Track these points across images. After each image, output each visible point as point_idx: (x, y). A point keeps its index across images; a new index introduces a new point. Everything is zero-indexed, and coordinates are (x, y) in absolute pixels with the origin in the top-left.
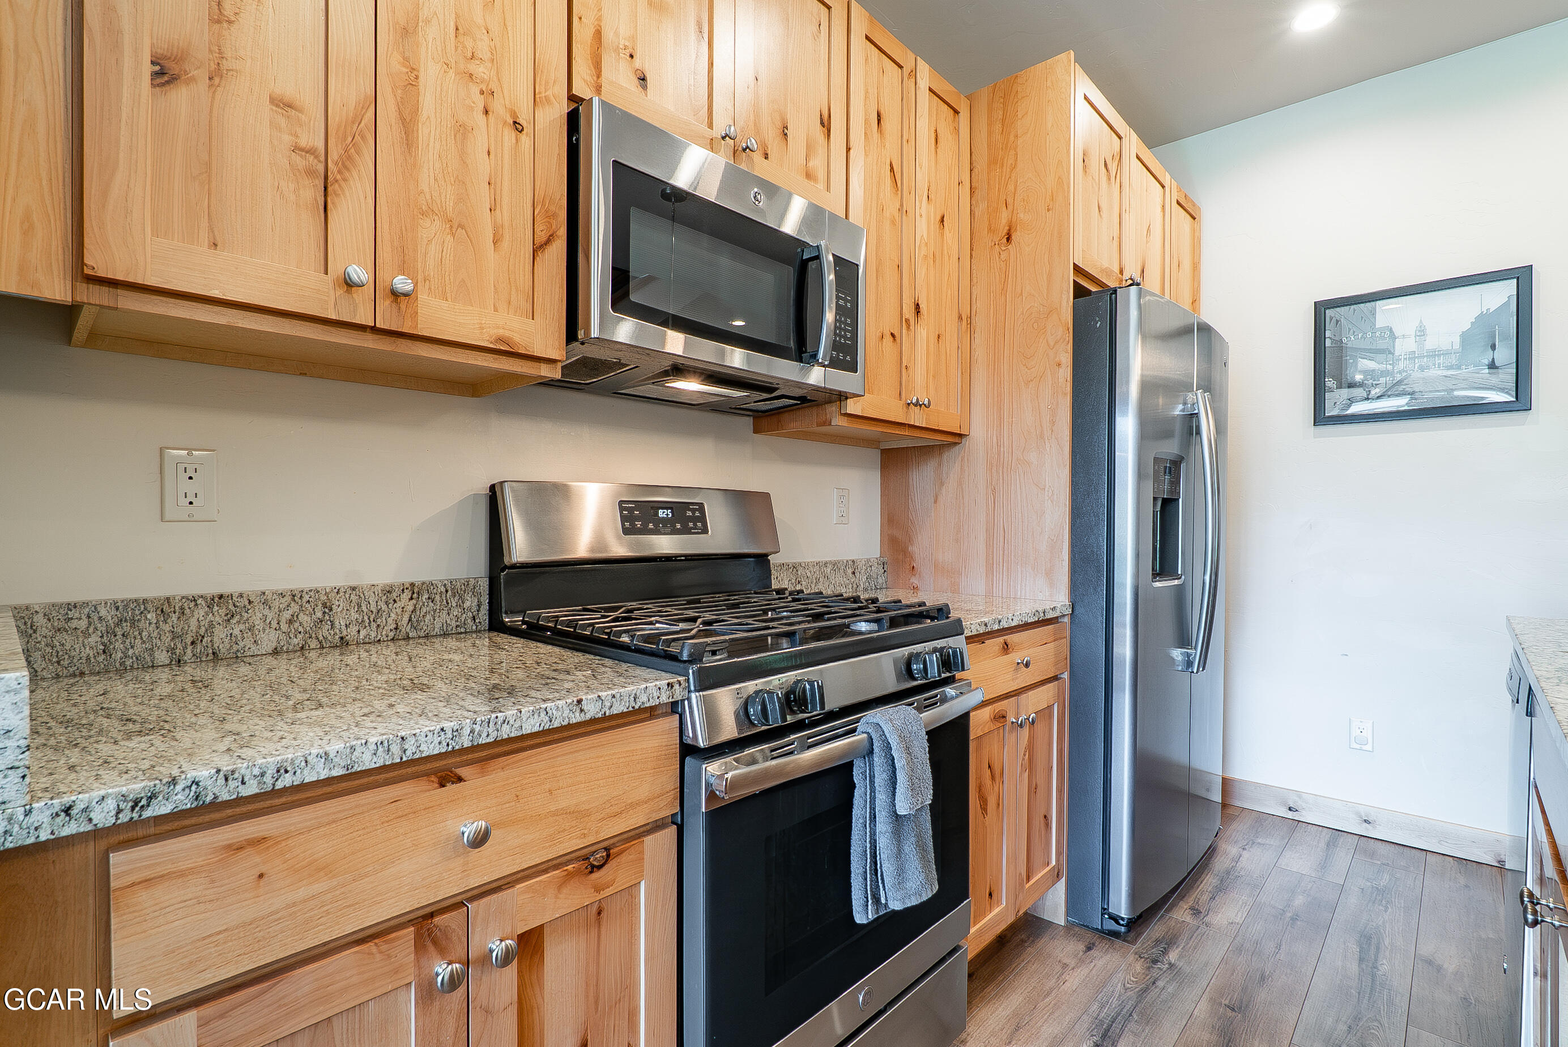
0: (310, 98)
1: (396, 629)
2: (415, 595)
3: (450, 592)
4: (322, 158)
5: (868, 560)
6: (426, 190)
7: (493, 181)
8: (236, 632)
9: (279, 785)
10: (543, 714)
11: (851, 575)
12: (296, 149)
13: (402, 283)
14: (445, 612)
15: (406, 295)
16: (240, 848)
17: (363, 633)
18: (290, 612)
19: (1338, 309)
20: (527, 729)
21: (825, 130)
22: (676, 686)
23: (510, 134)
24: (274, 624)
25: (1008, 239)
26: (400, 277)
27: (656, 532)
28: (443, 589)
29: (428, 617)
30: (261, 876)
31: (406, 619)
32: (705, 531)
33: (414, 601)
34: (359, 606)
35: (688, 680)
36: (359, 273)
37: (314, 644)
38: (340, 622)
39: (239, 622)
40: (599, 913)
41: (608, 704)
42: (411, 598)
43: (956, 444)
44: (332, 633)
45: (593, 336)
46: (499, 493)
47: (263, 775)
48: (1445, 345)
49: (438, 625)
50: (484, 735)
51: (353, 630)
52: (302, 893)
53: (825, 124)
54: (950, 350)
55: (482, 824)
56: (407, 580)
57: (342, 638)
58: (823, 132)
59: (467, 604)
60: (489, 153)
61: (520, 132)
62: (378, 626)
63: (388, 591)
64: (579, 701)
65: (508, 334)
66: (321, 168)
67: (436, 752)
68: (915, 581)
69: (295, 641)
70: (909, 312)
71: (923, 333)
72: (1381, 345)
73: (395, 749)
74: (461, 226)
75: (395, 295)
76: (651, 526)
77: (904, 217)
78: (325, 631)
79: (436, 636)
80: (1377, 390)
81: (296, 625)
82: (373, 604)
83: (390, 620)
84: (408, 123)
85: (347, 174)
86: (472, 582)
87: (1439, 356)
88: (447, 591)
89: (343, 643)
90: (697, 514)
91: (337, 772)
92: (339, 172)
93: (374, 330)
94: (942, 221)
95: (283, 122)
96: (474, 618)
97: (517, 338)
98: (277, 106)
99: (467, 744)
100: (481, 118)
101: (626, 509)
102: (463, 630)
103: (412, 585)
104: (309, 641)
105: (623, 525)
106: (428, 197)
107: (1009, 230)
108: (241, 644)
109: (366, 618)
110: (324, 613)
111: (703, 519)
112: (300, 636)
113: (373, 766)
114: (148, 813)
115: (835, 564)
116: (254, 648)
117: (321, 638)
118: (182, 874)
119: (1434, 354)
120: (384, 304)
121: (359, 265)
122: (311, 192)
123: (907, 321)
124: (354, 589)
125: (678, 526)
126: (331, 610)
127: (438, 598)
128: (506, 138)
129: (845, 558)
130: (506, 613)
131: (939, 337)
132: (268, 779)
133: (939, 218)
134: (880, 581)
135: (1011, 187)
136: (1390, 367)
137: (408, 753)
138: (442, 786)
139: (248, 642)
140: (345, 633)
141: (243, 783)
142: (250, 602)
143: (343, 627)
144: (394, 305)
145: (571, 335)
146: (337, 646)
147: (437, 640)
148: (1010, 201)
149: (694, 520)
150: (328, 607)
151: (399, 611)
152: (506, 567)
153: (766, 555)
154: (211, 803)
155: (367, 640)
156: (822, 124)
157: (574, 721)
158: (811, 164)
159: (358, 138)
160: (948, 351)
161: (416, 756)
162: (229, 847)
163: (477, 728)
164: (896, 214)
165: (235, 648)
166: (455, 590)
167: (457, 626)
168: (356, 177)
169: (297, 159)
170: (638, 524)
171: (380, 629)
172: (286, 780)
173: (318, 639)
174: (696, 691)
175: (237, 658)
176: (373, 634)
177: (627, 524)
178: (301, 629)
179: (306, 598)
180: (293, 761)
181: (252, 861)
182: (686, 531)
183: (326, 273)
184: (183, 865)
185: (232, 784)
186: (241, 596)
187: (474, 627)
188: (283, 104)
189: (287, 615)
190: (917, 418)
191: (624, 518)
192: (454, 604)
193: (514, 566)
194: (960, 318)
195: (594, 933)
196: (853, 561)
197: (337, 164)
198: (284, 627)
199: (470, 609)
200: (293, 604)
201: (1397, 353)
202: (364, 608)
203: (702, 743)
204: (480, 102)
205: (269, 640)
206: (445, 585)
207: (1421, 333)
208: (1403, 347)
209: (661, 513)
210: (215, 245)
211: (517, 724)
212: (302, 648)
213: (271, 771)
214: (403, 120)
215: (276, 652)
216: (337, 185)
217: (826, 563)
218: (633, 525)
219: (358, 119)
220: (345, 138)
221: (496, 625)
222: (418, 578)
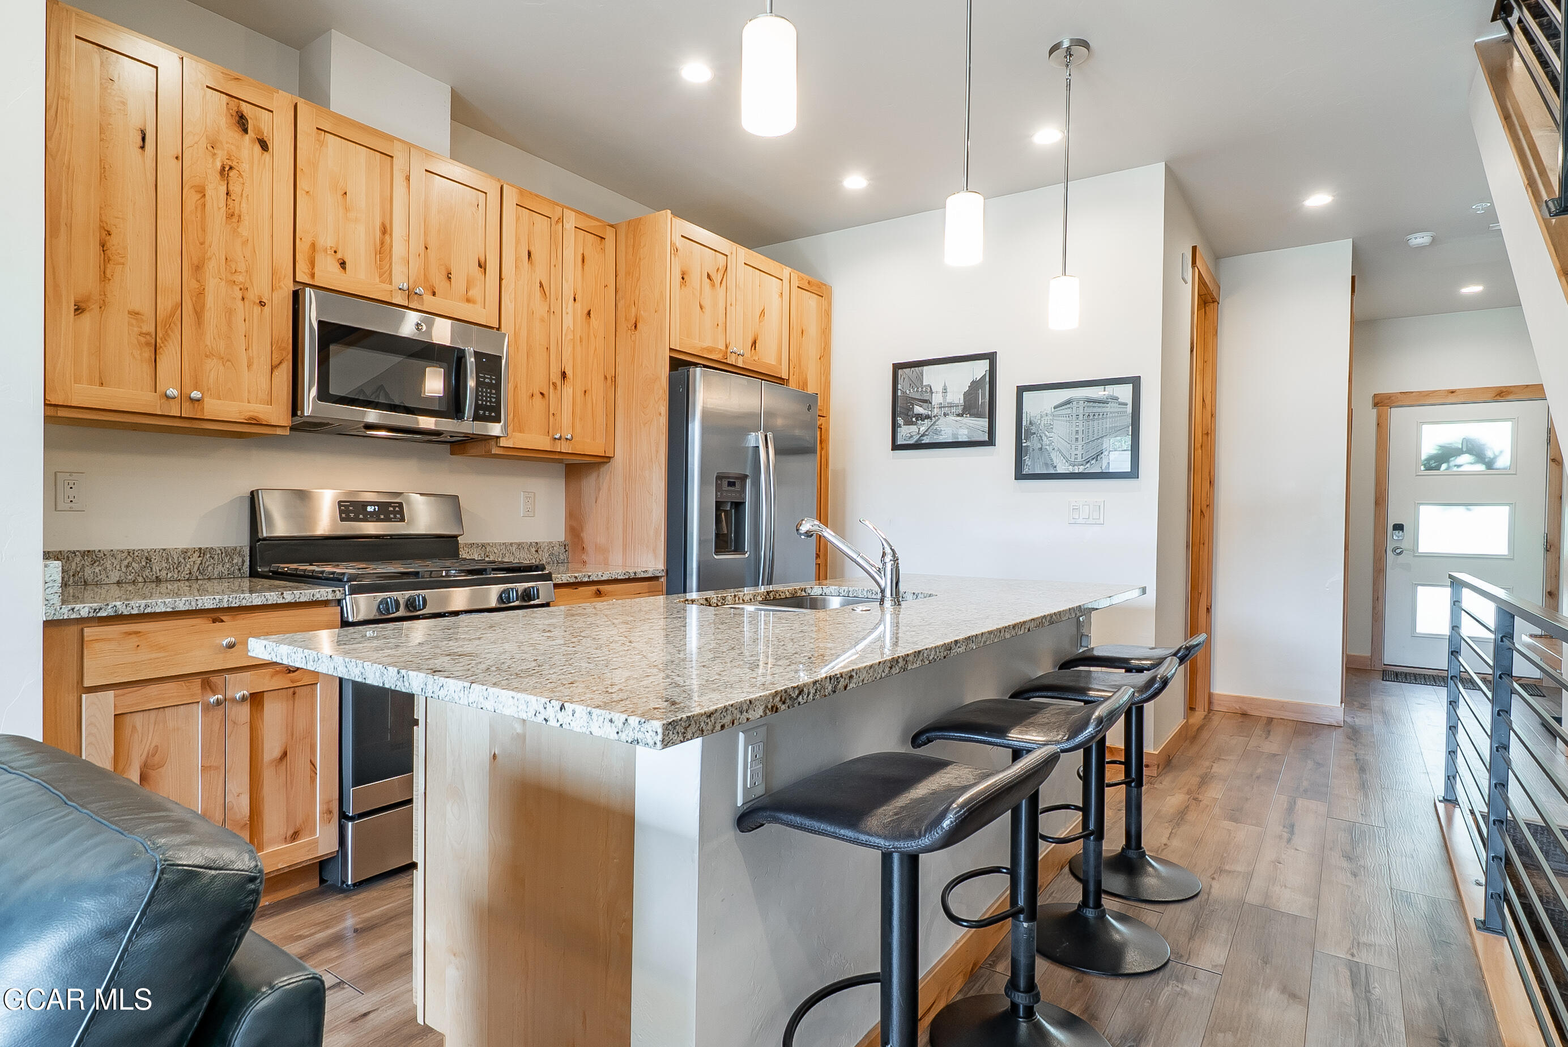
0: (147, 309)
1: (190, 573)
2: (202, 555)
3: (224, 554)
4: (154, 336)
5: (551, 543)
6: (209, 344)
7: (247, 335)
8: (97, 570)
9: (146, 612)
10: (263, 597)
11: (534, 553)
12: (141, 334)
13: (196, 394)
14: (221, 565)
15: (198, 400)
16: (130, 634)
17: (170, 575)
18: (127, 561)
19: (904, 370)
20: (255, 603)
21: (482, 270)
22: (338, 592)
23: (257, 309)
24: (118, 567)
25: (636, 327)
26: (195, 392)
27: (365, 520)
28: (220, 552)
29: (210, 568)
30: (138, 646)
31: (196, 568)
32: (402, 520)
33: (201, 558)
34: (168, 559)
35: (345, 590)
36: (173, 392)
37: (140, 579)
38: (156, 568)
39: (98, 566)
40: (294, 694)
41: (298, 597)
42: (199, 557)
43: (607, 463)
44: (151, 574)
45: (306, 414)
46: (256, 496)
47: (140, 607)
48: (956, 402)
49: (216, 573)
50: (234, 603)
51: (164, 573)
52: (154, 656)
53: (482, 265)
54: (596, 401)
55: (233, 640)
56: (197, 546)
57: (157, 577)
58: (481, 271)
59: (235, 561)
60: (245, 320)
61: (264, 306)
62: (179, 571)
63: (185, 552)
64: (282, 594)
65: (256, 414)
66: (153, 341)
67: (211, 607)
68: (584, 557)
69: (130, 577)
70: (556, 377)
71: (568, 391)
72: (926, 397)
73: (193, 603)
74: (228, 360)
75: (192, 400)
76: (361, 516)
77: (552, 315)
78: (147, 572)
79: (215, 579)
80: (923, 428)
81: (131, 568)
82: (176, 559)
83: (186, 568)
84: (199, 314)
85: (166, 343)
86: (238, 549)
87: (953, 406)
88: (222, 553)
89: (158, 580)
90: (397, 509)
91: (169, 610)
92: (163, 343)
93: (181, 417)
94: (589, 313)
95: (134, 322)
96: (239, 570)
97: (261, 416)
98: (131, 314)
99: (226, 606)
100: (240, 303)
101: (343, 506)
102: (232, 576)
103: (200, 549)
104: (138, 577)
105: (340, 516)
106: (210, 348)
107: (636, 321)
108: (100, 577)
109: (171, 566)
110: (147, 563)
111: (401, 512)
112: (132, 575)
113: (184, 609)
114: (99, 615)
115: (519, 544)
116: (106, 579)
117: (145, 576)
118: (109, 640)
119: (951, 406)
120: (186, 405)
121: (173, 389)
122: (148, 353)
123: (554, 384)
124: (164, 550)
125: (382, 517)
126: (151, 561)
127: (216, 557)
128: (255, 310)
129: (529, 541)
130: (260, 566)
131: (585, 392)
132: (142, 609)
133: (586, 312)
134: (562, 557)
135: (637, 292)
136: (930, 413)
137: (199, 606)
138: (214, 622)
139: (103, 576)
140: (158, 574)
141: (133, 608)
142: (105, 555)
143: (158, 571)
144: (191, 405)
145: (294, 414)
146: (153, 582)
147: (216, 581)
148: (636, 302)
149: (395, 513)
150: (148, 559)
151: (192, 563)
152: (259, 540)
153: (456, 537)
154: (121, 614)
155: (172, 579)
156: (480, 266)
157: (279, 602)
158: (470, 293)
159: (172, 325)
160: (594, 402)
161: (203, 608)
162: (126, 633)
163: (230, 599)
164: (546, 316)
165: (96, 579)
166: (228, 553)
167: (228, 574)
168: (171, 344)
169: (142, 339)
170: (352, 515)
171: (180, 573)
172: (147, 611)
173: (142, 576)
174: (349, 595)
175: (98, 584)
176: (176, 576)
177: (343, 515)
178: (133, 571)
179: (136, 554)
180: (151, 603)
181: (134, 640)
182: (387, 519)
183: (156, 392)
184: (111, 637)
185: (128, 608)
186: (100, 551)
187: (240, 575)
188: (135, 314)
189: (125, 563)
190: (564, 447)
191: (341, 512)
192: (227, 561)
193: (265, 539)
194: (606, 378)
195: (291, 702)
196: (537, 543)
197: (161, 339)
198: (124, 569)
199: (237, 564)
200: (129, 557)
201: (933, 404)
202: (170, 560)
203: (350, 620)
204: (239, 295)
205: (115, 576)
206: (221, 550)
207: (945, 390)
208: (937, 399)
209: (370, 509)
210: (102, 384)
211: (250, 600)
212: (134, 581)
213: (143, 606)
214: (196, 312)
215: (118, 583)
216: (161, 349)
217: (511, 544)
218: (348, 515)
219: (172, 315)
220: (165, 326)
221: (253, 574)
222: (203, 546)
